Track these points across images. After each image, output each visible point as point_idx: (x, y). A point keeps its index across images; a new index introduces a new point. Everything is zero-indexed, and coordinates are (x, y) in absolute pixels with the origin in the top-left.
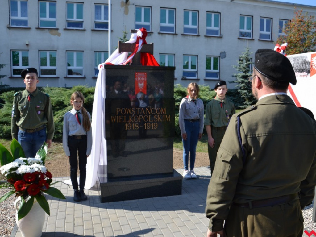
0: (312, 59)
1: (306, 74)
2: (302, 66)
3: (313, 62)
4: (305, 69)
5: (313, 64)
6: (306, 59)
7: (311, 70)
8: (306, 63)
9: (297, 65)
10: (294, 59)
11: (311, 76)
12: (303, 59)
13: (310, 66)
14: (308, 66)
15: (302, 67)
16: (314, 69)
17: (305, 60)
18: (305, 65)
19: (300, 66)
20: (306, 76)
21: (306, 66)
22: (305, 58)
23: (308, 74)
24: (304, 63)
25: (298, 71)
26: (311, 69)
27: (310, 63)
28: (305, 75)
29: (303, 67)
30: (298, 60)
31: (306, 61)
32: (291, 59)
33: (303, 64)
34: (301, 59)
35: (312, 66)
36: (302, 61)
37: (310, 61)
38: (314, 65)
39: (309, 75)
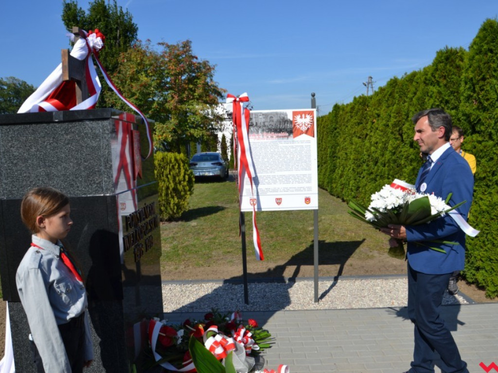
0: (294, 118)
1: (287, 134)
2: (280, 124)
3: (296, 120)
4: (284, 129)
5: (296, 123)
6: (286, 117)
7: (294, 130)
8: (285, 121)
9: (271, 123)
10: (264, 116)
11: (294, 137)
12: (280, 117)
13: (293, 126)
14: (288, 125)
15: (279, 126)
16: (299, 129)
17: (284, 118)
18: (284, 124)
19: (275, 124)
20: (288, 137)
21: (286, 125)
22: (283, 116)
23: (289, 135)
24: (282, 121)
25: (273, 131)
26: (295, 128)
27: (291, 122)
28: (285, 136)
29: (282, 126)
30: (271, 117)
31: (286, 119)
32: (260, 115)
33: (280, 122)
34: (276, 116)
35: (295, 125)
36: (278, 118)
37: (291, 119)
38: (299, 125)
39: (292, 135)
